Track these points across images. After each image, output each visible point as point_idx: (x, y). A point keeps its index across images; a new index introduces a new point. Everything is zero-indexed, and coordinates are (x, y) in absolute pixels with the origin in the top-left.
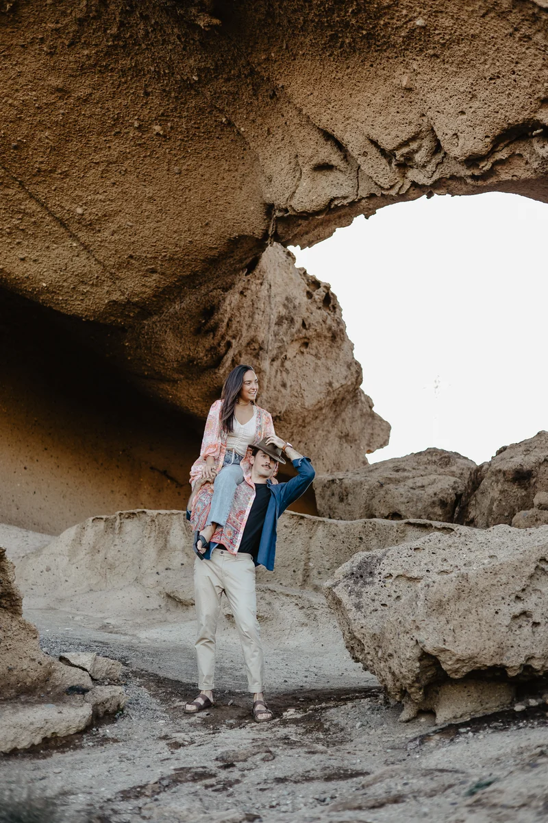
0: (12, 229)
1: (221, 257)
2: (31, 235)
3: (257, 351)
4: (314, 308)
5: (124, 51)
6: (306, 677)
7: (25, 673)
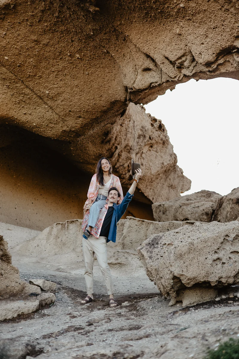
0: (20, 101)
1: (108, 110)
2: (28, 103)
3: (129, 150)
4: (154, 130)
5: (62, 23)
6: (138, 289)
7: (13, 288)
